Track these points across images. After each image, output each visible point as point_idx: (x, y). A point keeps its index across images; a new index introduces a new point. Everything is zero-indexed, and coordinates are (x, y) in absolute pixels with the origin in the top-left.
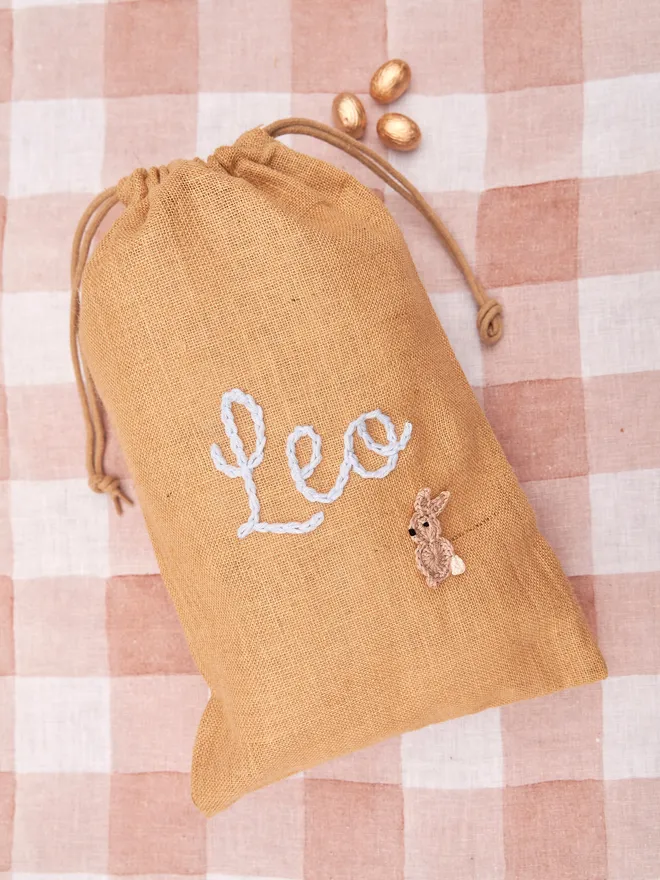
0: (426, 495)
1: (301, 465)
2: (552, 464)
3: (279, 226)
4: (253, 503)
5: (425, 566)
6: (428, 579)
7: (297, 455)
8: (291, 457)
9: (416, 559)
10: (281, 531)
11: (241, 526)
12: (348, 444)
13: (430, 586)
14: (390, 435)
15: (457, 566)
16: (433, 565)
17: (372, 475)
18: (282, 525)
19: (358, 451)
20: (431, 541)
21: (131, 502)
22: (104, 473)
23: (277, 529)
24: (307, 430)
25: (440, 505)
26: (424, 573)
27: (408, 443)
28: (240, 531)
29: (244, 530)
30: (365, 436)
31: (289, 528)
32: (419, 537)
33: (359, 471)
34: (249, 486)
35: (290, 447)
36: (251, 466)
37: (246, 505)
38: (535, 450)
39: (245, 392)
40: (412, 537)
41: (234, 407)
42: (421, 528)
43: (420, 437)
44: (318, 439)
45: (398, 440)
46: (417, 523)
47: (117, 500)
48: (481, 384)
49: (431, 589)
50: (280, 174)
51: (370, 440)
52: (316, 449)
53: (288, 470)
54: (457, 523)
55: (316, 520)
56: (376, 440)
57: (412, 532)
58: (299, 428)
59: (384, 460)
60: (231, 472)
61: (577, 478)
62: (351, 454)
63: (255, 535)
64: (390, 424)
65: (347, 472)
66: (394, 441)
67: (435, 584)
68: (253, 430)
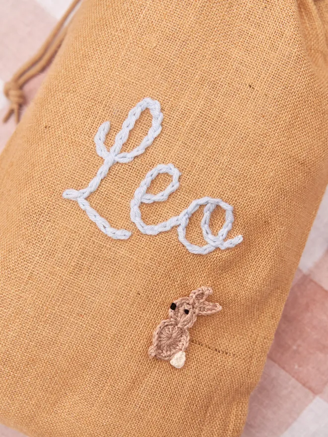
0: (207, 293)
1: (148, 191)
2: (300, 366)
3: (288, 33)
4: (94, 183)
5: (159, 337)
6: (152, 347)
7: (152, 182)
8: (147, 180)
9: (158, 326)
10: (92, 218)
11: (71, 190)
12: (192, 207)
13: (149, 353)
14: (223, 231)
15: (178, 359)
16: (165, 342)
17: (186, 243)
18: (97, 214)
19: (193, 219)
20: (179, 325)
21: (18, 120)
22: (21, 87)
23: (93, 215)
24: (175, 173)
25: (209, 310)
26: (154, 340)
27: (228, 249)
28: (67, 191)
29: (71, 194)
30: (207, 215)
31: (100, 221)
32: (175, 314)
33: (181, 232)
34: (103, 170)
35: (154, 172)
36: (117, 159)
37: (88, 180)
38: (299, 346)
39: (162, 110)
40: (170, 310)
41: (146, 112)
42: (181, 310)
43: (240, 254)
44: (177, 185)
45: (225, 240)
46: (182, 304)
47: (11, 112)
48: (305, 271)
49: (147, 356)
50: (316, 11)
51: (207, 221)
52: (169, 189)
53: (138, 185)
54: (206, 334)
55: (122, 234)
56: (211, 225)
57: (173, 307)
58: (171, 166)
59: (203, 243)
60: (101, 150)
61: (307, 390)
62: (187, 216)
63: (74, 203)
64: (230, 225)
65: (172, 225)
66: (221, 238)
67: (153, 355)
68: (141, 138)
